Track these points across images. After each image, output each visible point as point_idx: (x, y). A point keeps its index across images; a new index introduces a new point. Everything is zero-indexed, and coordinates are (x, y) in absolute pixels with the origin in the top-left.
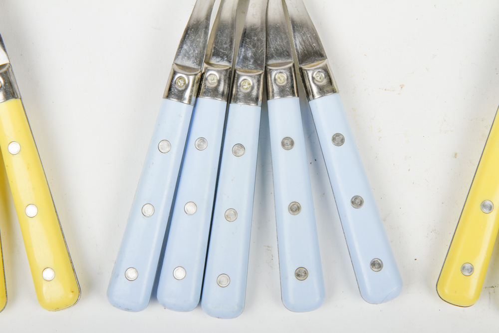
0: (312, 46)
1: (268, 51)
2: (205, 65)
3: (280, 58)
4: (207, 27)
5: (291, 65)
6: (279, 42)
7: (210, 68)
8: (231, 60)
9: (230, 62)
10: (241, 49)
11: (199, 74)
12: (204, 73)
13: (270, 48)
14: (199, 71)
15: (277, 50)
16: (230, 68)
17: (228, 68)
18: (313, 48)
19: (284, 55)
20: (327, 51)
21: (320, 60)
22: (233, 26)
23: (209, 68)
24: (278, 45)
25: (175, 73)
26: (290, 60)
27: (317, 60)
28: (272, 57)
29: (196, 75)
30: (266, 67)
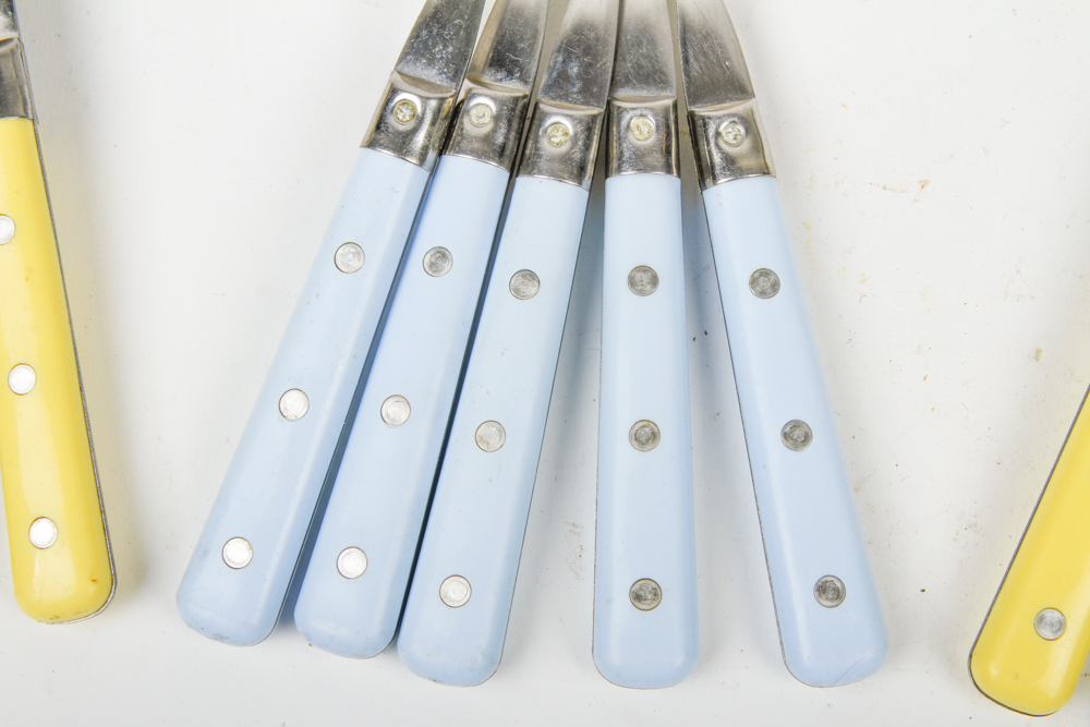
0: (721, 67)
1: (618, 69)
2: (467, 84)
3: (645, 86)
5: (669, 102)
6: (645, 50)
7: (478, 89)
8: (529, 77)
9: (526, 82)
10: (557, 57)
11: (451, 100)
12: (462, 102)
13: (624, 60)
14: (452, 93)
15: (641, 67)
16: (525, 97)
17: (520, 94)
18: (725, 72)
19: (655, 80)
20: (756, 84)
21: (739, 99)
23: (474, 91)
24: (642, 55)
25: (393, 91)
26: (668, 93)
27: (731, 100)
28: (627, 82)
29: (442, 99)
30: (609, 103)
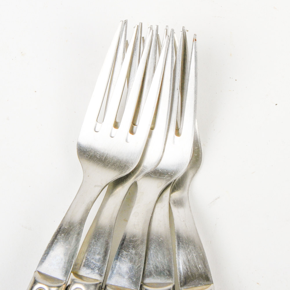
0: (197, 268)
1: (146, 268)
2: (72, 276)
3: (159, 277)
4: (79, 234)
5: (171, 287)
6: (159, 259)
7: (78, 280)
8: (102, 273)
9: (101, 276)
10: (116, 262)
11: (64, 286)
12: (69, 286)
13: (149, 264)
14: (63, 283)
15: (157, 267)
16: (100, 283)
17: (98, 282)
18: (198, 270)
19: (164, 274)
20: (214, 275)
21: (205, 285)
22: (110, 234)
23: (75, 281)
24: (159, 262)
25: (35, 282)
26: (169, 281)
27: (201, 284)
28: (151, 275)
29: (59, 287)
30: (141, 286)
